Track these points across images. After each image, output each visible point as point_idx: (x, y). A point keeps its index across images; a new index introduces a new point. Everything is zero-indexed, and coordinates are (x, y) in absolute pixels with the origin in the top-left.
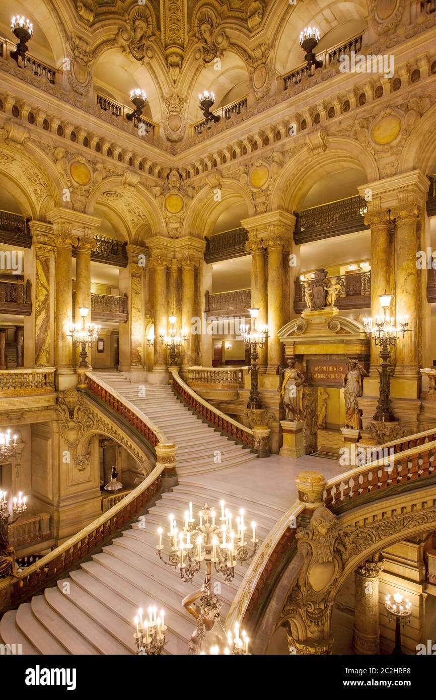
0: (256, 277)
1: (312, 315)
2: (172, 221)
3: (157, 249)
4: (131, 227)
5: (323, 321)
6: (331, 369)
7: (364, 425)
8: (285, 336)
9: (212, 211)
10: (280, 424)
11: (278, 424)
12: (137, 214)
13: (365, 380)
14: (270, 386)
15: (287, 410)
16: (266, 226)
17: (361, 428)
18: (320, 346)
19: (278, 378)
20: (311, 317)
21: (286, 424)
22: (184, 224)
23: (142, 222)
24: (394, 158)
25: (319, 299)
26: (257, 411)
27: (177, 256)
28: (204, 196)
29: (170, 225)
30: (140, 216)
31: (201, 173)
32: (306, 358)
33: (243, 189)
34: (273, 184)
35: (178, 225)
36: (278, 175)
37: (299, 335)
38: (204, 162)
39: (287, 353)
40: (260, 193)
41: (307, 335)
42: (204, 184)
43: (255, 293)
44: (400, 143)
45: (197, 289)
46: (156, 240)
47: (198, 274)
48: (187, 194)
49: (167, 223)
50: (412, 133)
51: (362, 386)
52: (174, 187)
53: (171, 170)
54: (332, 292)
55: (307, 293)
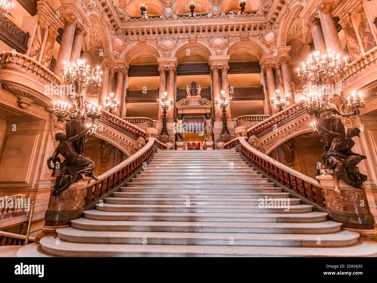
0: (163, 82)
1: (191, 98)
2: (116, 50)
3: (107, 59)
4: (88, 44)
5: (196, 100)
6: (195, 122)
7: (215, 139)
8: (179, 105)
9: (134, 54)
10: (176, 143)
11: (175, 144)
12: (96, 39)
13: (214, 123)
14: (170, 127)
15: (179, 137)
16: (169, 63)
17: (213, 140)
20: (190, 99)
22: (122, 54)
23: (96, 45)
24: (221, 51)
25: (194, 92)
26: (167, 136)
27: (115, 67)
28: (135, 45)
29: (115, 52)
30: (97, 41)
31: (135, 35)
32: (185, 117)
33: (157, 47)
34: (174, 48)
35: (118, 53)
36: (175, 46)
37: (186, 105)
38: (137, 31)
39: (179, 113)
40: (167, 50)
41: (189, 105)
42: (135, 40)
43: (162, 88)
44: (223, 47)
45: (123, 86)
46: (108, 54)
47: (124, 79)
48: (126, 41)
49: (114, 50)
50: (227, 45)
51: (213, 125)
52: (120, 35)
53: (119, 28)
54: (199, 90)
55: (188, 90)
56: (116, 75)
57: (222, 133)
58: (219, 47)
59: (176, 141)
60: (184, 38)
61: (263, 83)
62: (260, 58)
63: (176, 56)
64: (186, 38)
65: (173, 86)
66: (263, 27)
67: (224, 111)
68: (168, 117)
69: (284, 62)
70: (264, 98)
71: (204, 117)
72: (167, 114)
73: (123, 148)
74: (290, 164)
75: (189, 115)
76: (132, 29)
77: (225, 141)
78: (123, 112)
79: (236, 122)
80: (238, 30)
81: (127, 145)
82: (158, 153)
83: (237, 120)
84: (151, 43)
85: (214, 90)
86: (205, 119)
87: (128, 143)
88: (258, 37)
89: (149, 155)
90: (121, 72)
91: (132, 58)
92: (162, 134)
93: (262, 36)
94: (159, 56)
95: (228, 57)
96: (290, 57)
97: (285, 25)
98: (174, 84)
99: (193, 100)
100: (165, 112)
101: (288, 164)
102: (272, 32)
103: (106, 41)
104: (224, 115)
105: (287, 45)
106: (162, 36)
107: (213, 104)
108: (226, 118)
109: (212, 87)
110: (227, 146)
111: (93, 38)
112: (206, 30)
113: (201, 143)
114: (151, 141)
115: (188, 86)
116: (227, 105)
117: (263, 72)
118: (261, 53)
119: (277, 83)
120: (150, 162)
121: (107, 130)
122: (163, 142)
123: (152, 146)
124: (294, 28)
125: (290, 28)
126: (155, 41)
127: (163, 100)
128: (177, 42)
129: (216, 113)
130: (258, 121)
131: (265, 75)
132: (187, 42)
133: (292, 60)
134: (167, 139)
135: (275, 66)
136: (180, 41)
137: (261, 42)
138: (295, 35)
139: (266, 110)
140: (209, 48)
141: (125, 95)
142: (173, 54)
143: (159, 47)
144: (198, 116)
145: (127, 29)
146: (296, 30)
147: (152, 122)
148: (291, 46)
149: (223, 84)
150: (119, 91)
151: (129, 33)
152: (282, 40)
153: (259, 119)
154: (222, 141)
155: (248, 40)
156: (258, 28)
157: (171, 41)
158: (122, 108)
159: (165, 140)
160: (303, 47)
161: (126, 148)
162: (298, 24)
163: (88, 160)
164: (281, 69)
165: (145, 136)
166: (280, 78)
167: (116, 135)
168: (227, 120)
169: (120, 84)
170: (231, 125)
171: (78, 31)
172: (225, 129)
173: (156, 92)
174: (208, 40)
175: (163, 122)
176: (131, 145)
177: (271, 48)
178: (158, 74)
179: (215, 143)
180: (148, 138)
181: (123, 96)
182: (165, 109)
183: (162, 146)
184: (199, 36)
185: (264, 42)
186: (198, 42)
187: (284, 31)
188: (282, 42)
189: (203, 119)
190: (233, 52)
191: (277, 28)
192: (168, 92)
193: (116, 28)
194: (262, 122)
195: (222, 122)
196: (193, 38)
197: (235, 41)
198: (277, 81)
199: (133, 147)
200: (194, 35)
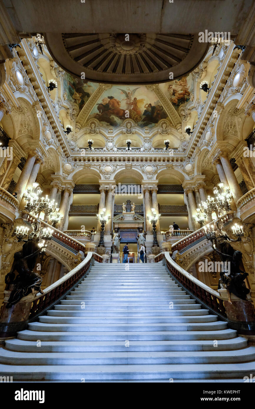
0: (103, 199)
5: (131, 216)
6: (129, 234)
8: (115, 220)
9: (80, 176)
10: (112, 255)
11: (111, 256)
12: (49, 164)
15: (115, 249)
16: (108, 184)
18: (129, 224)
19: (111, 236)
20: (126, 214)
21: (115, 255)
22: (70, 176)
23: (49, 168)
24: (151, 176)
25: (129, 209)
26: (103, 248)
27: (62, 186)
28: (82, 169)
29: (64, 174)
30: (50, 166)
31: (82, 161)
32: (120, 230)
33: (100, 171)
34: (113, 173)
35: (67, 175)
36: (114, 171)
37: (122, 220)
38: (84, 159)
39: (115, 226)
40: (107, 173)
41: (125, 220)
42: (82, 165)
43: (102, 205)
44: (153, 173)
45: (68, 201)
46: (58, 176)
47: (70, 195)
48: (74, 166)
49: (63, 172)
50: (156, 172)
51: (145, 238)
52: (70, 162)
53: (70, 156)
54: (133, 207)
55: (124, 206)
56: (63, 192)
57: (153, 246)
58: (150, 173)
59: (111, 253)
60: (122, 165)
61: (186, 202)
62: (183, 182)
63: (115, 178)
64: (124, 165)
65: (111, 203)
66: (183, 160)
67: (154, 226)
68: (105, 231)
69: (201, 187)
70: (188, 215)
71: (137, 230)
72: (104, 228)
73: (64, 261)
74: (213, 275)
75: (124, 229)
76: (80, 157)
77: (156, 254)
78: (65, 224)
79: (165, 235)
80: (164, 161)
81: (68, 258)
82: (95, 266)
83: (166, 234)
84: (95, 167)
85: (146, 208)
86: (138, 232)
87: (69, 256)
88: (180, 167)
89: (87, 269)
90: (67, 190)
91: (78, 179)
92: (99, 246)
93: (183, 166)
94: (101, 179)
95: (157, 181)
96: (205, 183)
97: (199, 160)
98: (112, 201)
99: (128, 215)
100: (103, 226)
101: (212, 275)
102: (190, 164)
103: (58, 166)
104: (154, 229)
105: (202, 174)
106: (104, 163)
107: (146, 219)
108: (156, 233)
109: (144, 205)
110: (157, 258)
111: (47, 163)
112: (140, 160)
113: (135, 253)
114: (90, 255)
115: (124, 204)
116: (156, 220)
117: (186, 193)
118: (183, 179)
119: (197, 203)
120: (87, 276)
121: (51, 244)
122: (99, 254)
123: (90, 260)
124: (206, 162)
125: (203, 162)
126: (98, 167)
127: (102, 216)
128: (116, 167)
129: (148, 227)
130: (183, 235)
131: (187, 196)
132: (124, 168)
133: (207, 185)
134: (103, 251)
135: (194, 190)
136: (118, 167)
137: (183, 170)
138: (207, 167)
139: (190, 225)
140: (142, 173)
141: (69, 210)
142: (112, 177)
143: (101, 172)
144: (132, 230)
145: (76, 157)
146: (208, 164)
147: (91, 234)
148: (205, 175)
149: (153, 202)
150: (64, 207)
151: (78, 160)
152: (198, 170)
153: (184, 234)
154: (153, 254)
155: (173, 168)
156: (179, 160)
157: (111, 167)
158: (65, 221)
159: (102, 252)
160: (214, 175)
161: (66, 260)
162: (209, 160)
163: (38, 276)
164: (199, 192)
165: (84, 249)
166: (199, 199)
167: (58, 249)
168: (157, 234)
169: (65, 201)
170: (161, 238)
171: (37, 161)
172: (156, 243)
173: (97, 208)
174: (141, 167)
175: (101, 235)
176: (71, 258)
177: (190, 176)
178: (99, 192)
179: (146, 255)
180: (87, 252)
181: (67, 210)
182: (103, 223)
183: (99, 258)
184: (133, 164)
185: (184, 171)
186: (133, 168)
187: (198, 164)
188: (198, 172)
189: (136, 232)
190: (161, 177)
191: (194, 162)
192: (106, 208)
193: (67, 156)
194: (187, 237)
195: (152, 236)
196: (129, 166)
197: (162, 169)
198: (197, 202)
199: (73, 260)
200: (129, 163)
